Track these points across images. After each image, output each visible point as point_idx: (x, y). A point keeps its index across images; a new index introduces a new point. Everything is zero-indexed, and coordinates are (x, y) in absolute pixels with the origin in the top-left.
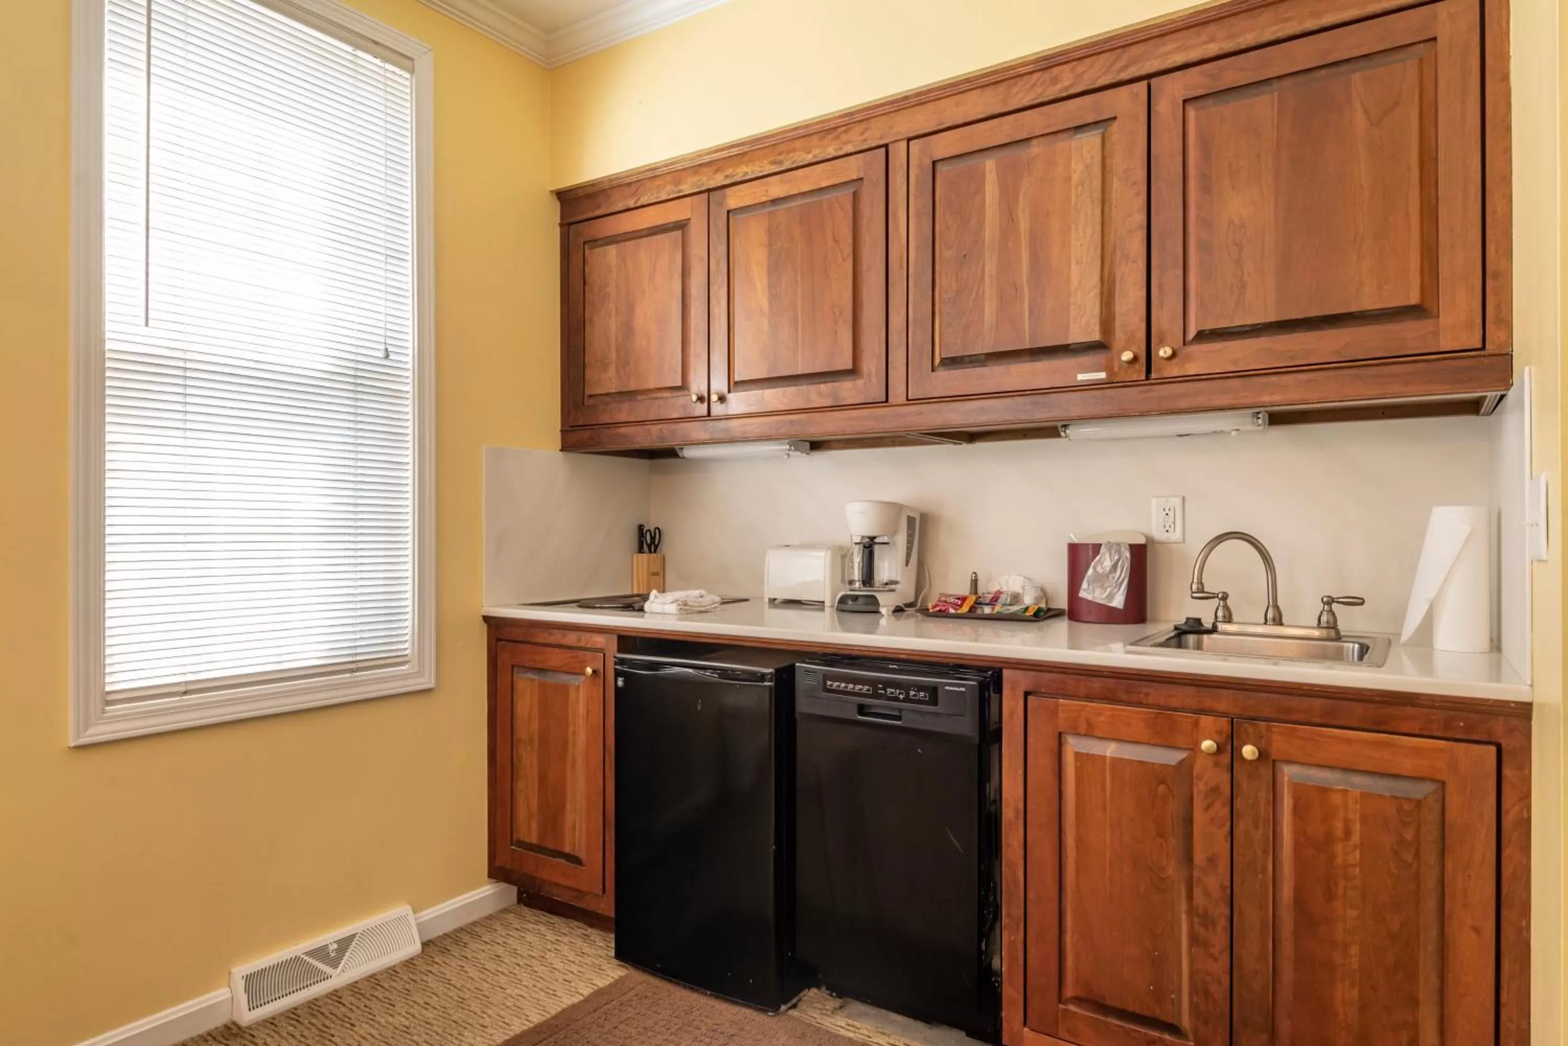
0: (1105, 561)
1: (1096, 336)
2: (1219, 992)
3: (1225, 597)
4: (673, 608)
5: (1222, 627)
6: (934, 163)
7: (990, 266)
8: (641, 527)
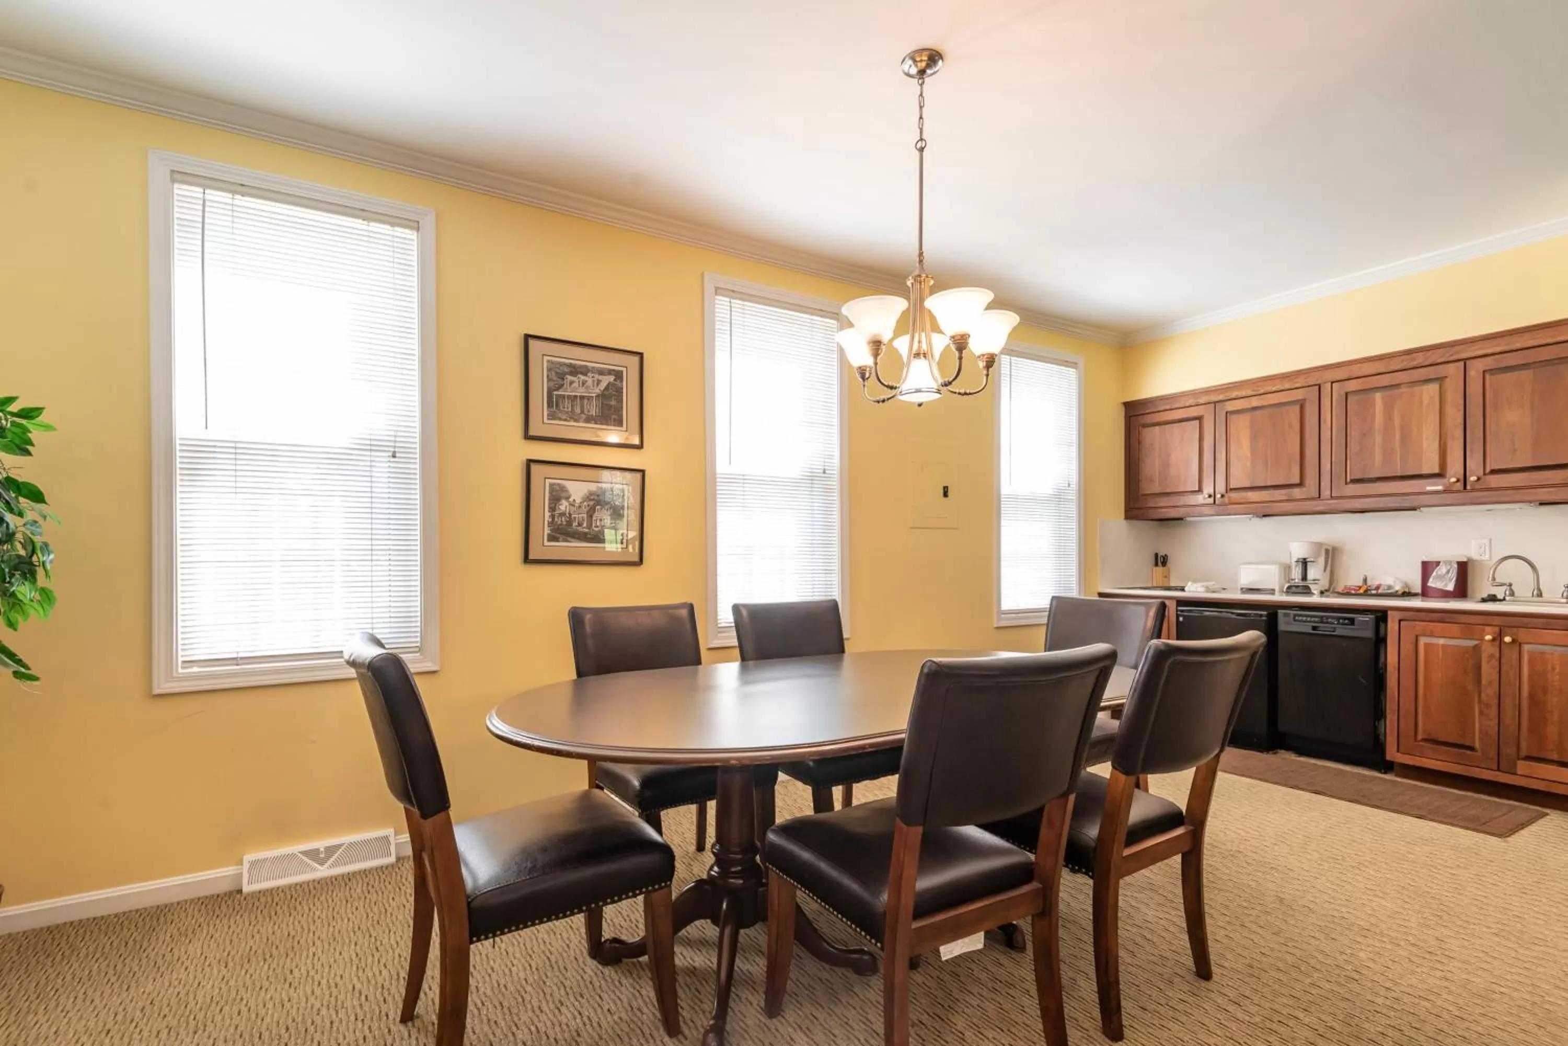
0: (1442, 569)
1: (1437, 470)
2: (1493, 732)
3: (1510, 585)
4: (1203, 589)
5: (1507, 598)
6: (1347, 394)
7: (1378, 439)
8: (1156, 555)
